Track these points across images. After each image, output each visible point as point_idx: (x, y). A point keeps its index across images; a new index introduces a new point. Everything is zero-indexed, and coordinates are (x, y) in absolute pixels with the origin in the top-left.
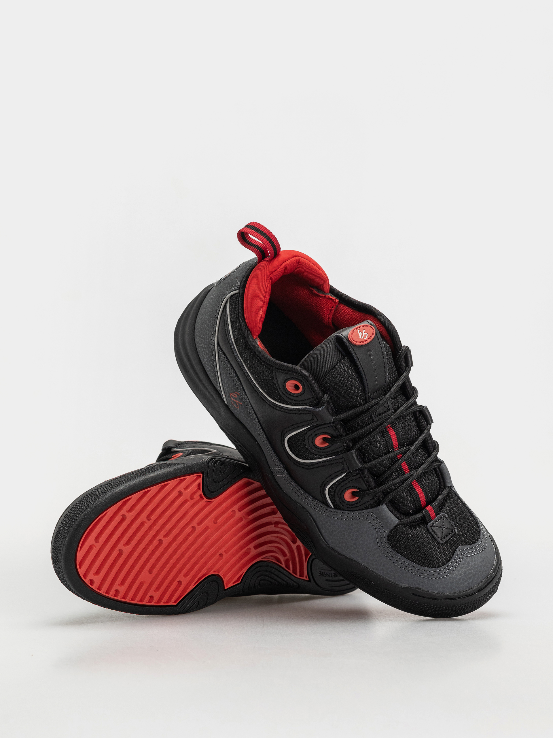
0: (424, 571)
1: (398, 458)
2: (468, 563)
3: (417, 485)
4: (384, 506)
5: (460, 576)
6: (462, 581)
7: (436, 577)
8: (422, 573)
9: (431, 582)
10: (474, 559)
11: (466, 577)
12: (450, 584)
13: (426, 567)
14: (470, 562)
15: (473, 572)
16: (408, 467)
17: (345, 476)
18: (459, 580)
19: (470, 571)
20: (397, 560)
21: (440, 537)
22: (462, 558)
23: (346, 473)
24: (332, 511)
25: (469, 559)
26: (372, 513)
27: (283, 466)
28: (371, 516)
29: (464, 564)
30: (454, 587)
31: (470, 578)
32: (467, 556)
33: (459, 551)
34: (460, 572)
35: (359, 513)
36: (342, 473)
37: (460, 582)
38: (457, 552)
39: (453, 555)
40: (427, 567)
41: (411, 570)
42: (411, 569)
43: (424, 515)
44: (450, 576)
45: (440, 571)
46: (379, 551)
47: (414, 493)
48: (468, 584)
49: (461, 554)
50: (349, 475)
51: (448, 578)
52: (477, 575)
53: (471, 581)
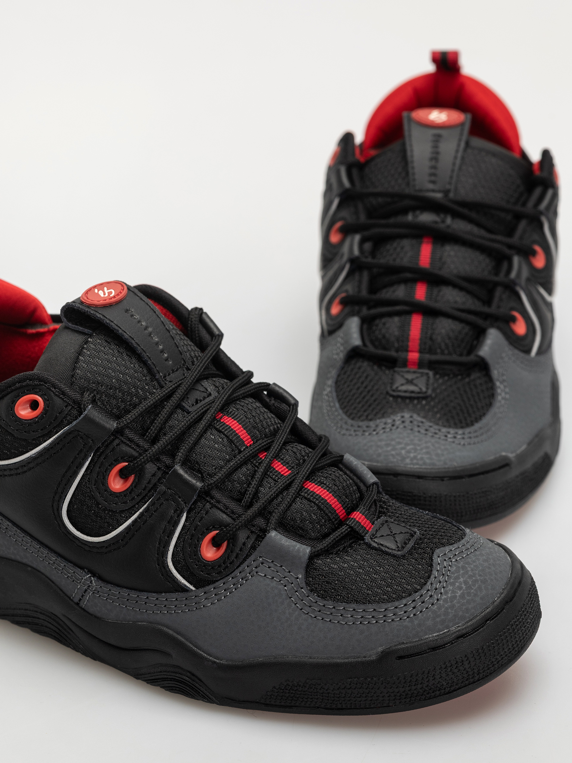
0: (396, 608)
1: (261, 458)
2: (463, 568)
3: (314, 486)
4: (273, 534)
5: (460, 591)
6: (468, 598)
7: (420, 609)
8: (394, 615)
9: (416, 622)
10: (470, 560)
11: (472, 589)
12: (450, 610)
13: (394, 601)
14: (467, 566)
15: (478, 578)
16: (287, 468)
17: (186, 521)
18: (462, 596)
19: (474, 578)
20: (341, 615)
21: (394, 548)
22: (450, 565)
23: (185, 515)
24: (196, 596)
25: (462, 563)
26: (261, 559)
27: (85, 572)
28: (262, 563)
29: (457, 571)
30: (460, 613)
31: (480, 588)
32: (456, 560)
33: (439, 557)
34: (457, 584)
35: (240, 573)
36: (179, 517)
37: (465, 601)
38: (437, 560)
39: (431, 566)
40: (397, 600)
41: (373, 619)
42: (373, 617)
43: (350, 527)
44: (444, 597)
45: (422, 597)
46: (304, 616)
47: (315, 498)
48: (481, 599)
49: (445, 560)
50: (192, 514)
51: (441, 602)
52: (489, 581)
53: (483, 593)
